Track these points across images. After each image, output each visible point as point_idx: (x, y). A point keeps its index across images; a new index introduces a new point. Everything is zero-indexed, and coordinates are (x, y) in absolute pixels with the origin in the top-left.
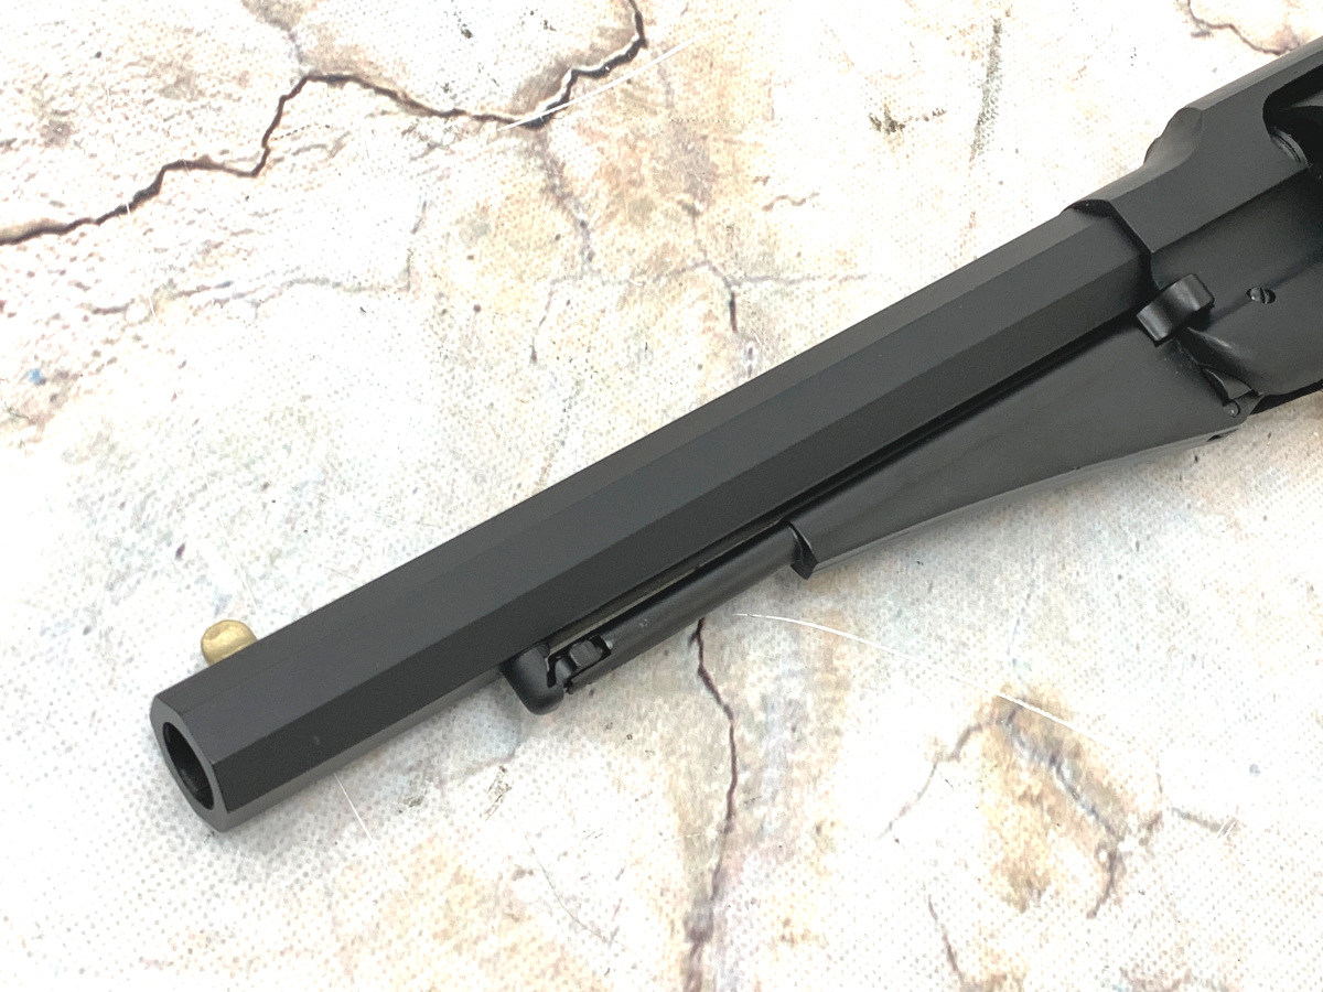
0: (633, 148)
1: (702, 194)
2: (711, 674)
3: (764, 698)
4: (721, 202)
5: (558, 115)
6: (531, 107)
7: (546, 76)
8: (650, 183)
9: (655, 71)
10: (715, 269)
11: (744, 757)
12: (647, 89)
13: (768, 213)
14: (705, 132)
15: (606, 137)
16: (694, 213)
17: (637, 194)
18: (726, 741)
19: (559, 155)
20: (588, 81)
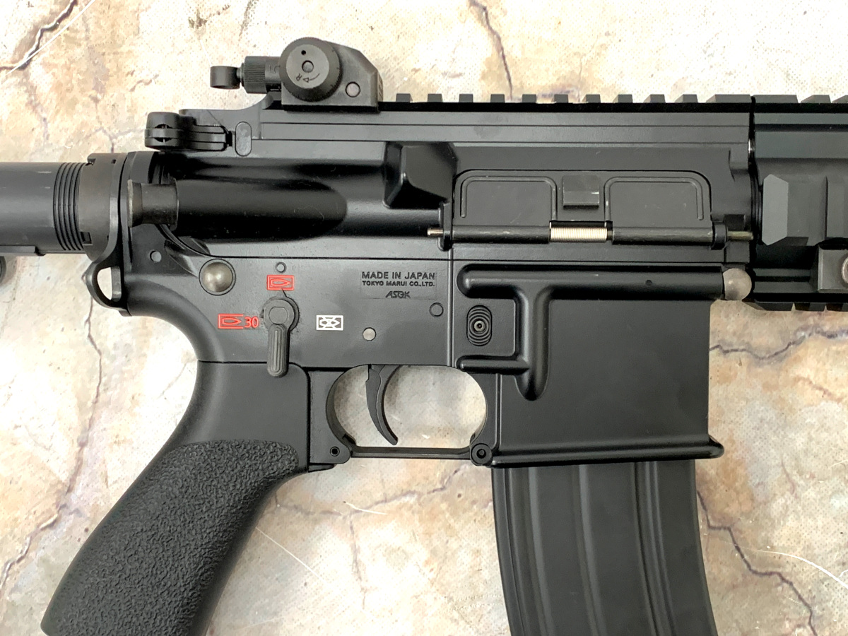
0: (69, 69)
1: (101, 88)
2: (93, 336)
3: (115, 344)
4: (110, 92)
5: (34, 59)
6: (21, 57)
7: (28, 37)
8: (76, 87)
9: (81, 19)
10: (105, 132)
11: (105, 371)
12: (77, 31)
13: (133, 93)
14: (104, 51)
15: (56, 66)
16: (96, 100)
17: (69, 96)
18: (98, 365)
19: (34, 82)
20: (47, 34)
